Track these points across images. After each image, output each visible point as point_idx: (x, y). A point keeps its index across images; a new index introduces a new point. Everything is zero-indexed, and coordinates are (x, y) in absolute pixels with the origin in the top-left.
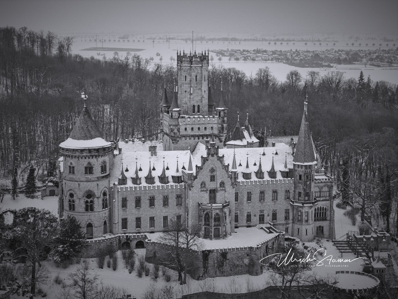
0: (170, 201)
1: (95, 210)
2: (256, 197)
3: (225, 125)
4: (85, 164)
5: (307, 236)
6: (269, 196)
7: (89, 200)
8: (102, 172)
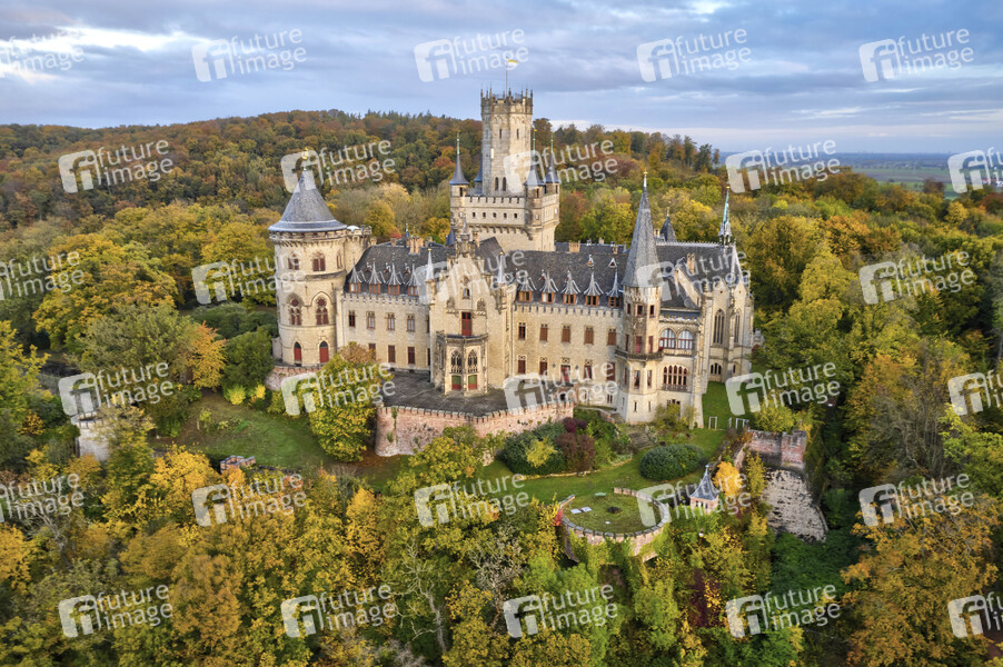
1: (303, 324)
2: (555, 334)
3: (534, 211)
4: (289, 255)
5: (635, 414)
6: (578, 335)
7: (295, 309)
8: (316, 269)
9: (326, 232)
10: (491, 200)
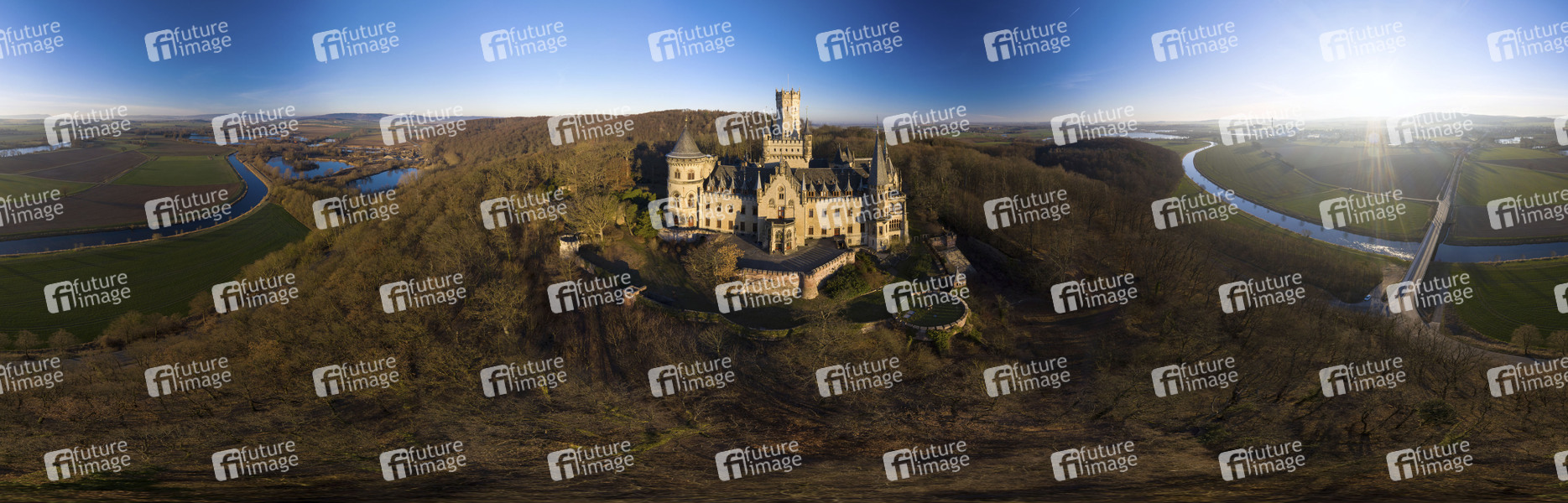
0: (746, 210)
3: (808, 148)
4: (675, 170)
8: (689, 179)
9: (696, 159)
10: (784, 142)
